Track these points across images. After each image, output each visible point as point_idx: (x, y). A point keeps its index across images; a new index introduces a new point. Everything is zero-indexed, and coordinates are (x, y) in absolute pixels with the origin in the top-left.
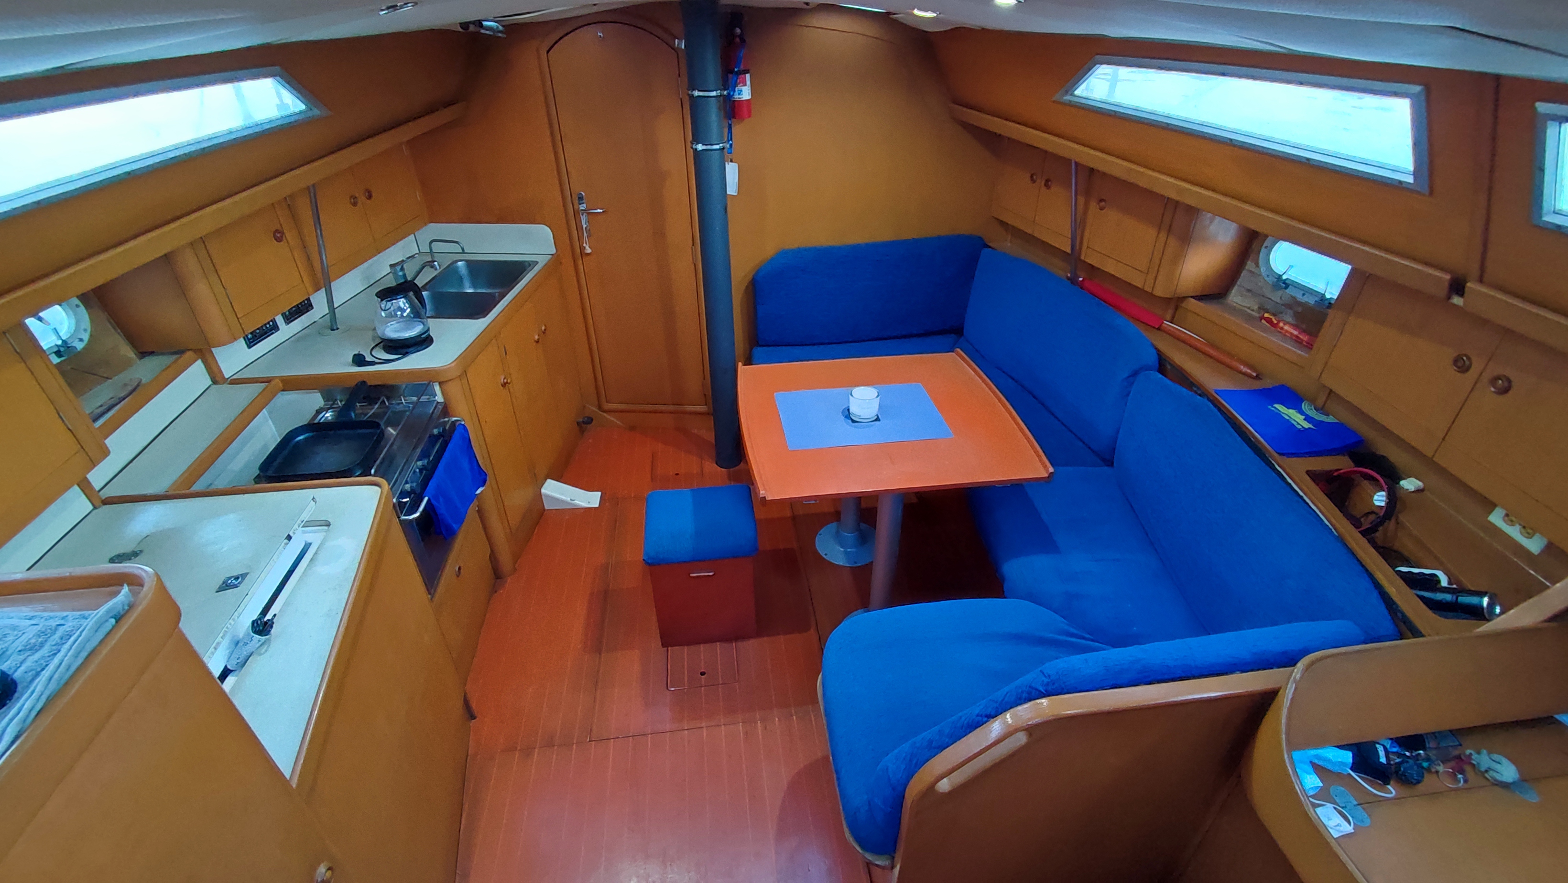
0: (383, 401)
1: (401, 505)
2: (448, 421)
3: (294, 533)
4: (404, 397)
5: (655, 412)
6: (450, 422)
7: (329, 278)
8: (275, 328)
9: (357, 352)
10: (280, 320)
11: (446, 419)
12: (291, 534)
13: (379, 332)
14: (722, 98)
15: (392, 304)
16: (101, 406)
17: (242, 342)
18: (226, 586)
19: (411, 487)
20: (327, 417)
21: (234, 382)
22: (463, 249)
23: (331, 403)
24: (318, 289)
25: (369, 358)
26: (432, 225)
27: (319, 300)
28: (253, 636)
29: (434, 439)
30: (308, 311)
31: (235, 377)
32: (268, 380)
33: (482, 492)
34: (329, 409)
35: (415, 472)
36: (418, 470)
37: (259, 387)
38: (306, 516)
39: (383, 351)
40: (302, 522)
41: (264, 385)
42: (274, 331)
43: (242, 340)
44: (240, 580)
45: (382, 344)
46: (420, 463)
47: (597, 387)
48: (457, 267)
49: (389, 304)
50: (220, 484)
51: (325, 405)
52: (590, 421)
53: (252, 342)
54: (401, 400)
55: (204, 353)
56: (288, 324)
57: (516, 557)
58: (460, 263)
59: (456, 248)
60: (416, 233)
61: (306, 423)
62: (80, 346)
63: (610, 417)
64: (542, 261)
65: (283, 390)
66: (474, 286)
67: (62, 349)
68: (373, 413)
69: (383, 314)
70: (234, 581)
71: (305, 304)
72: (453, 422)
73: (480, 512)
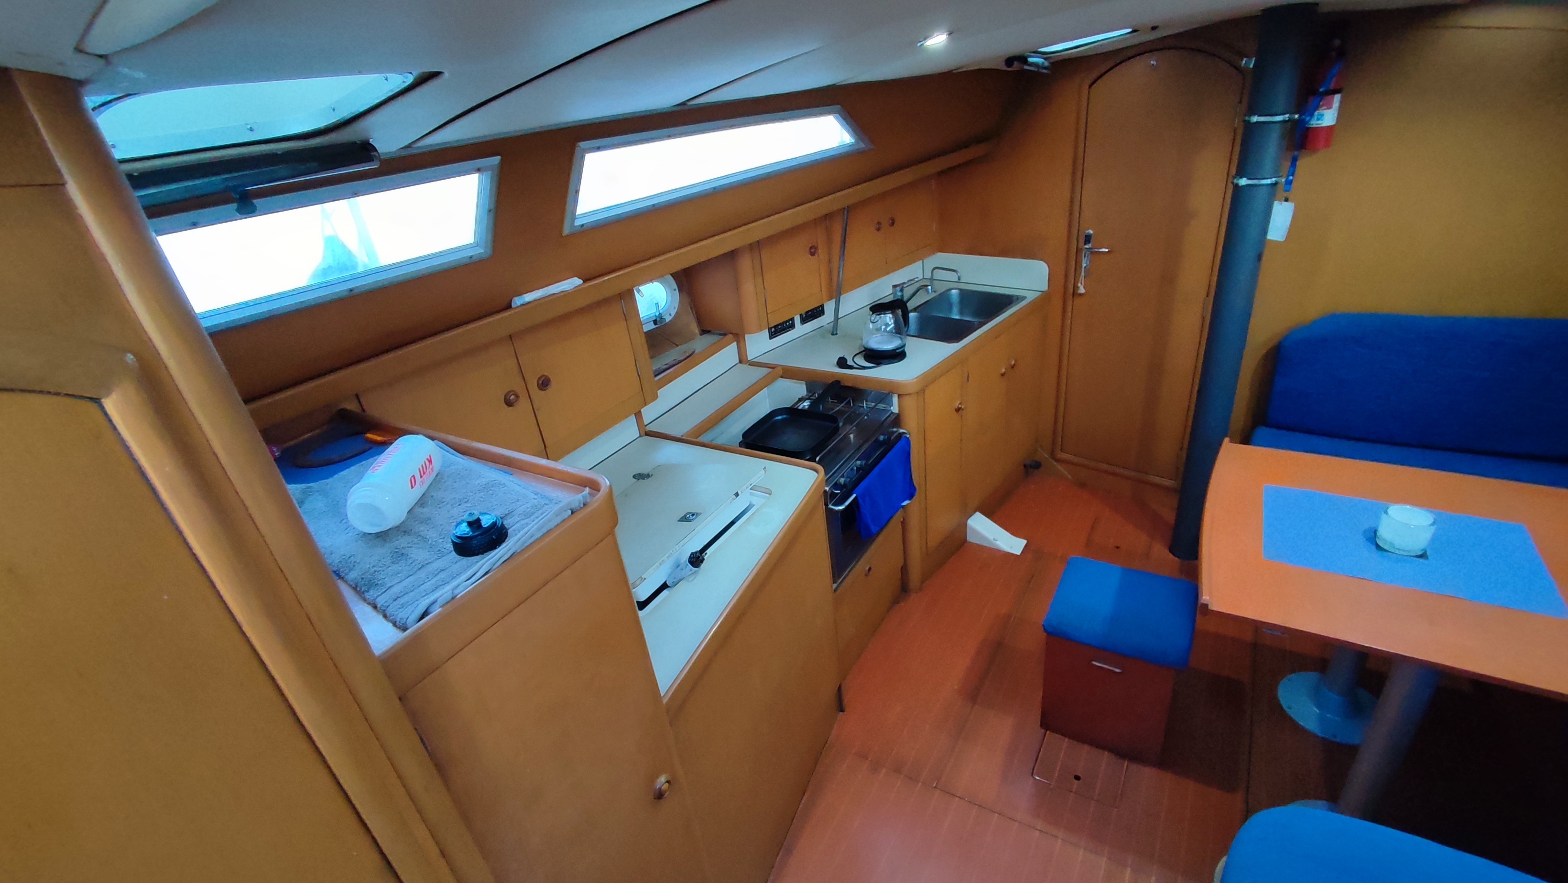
0: (849, 401)
1: (833, 495)
2: (896, 432)
3: (742, 492)
4: (866, 401)
5: (1114, 474)
6: (898, 433)
7: (841, 292)
8: (792, 326)
9: (842, 356)
10: (797, 320)
11: (895, 430)
12: (739, 493)
13: (864, 342)
14: (1289, 123)
15: (880, 318)
16: (666, 364)
17: (766, 333)
18: (685, 519)
19: (845, 481)
20: (805, 406)
21: (753, 364)
22: (959, 279)
23: (810, 394)
24: (830, 299)
25: (850, 363)
26: (939, 254)
27: (829, 307)
28: (688, 565)
29: (878, 444)
30: (820, 316)
31: (754, 360)
32: (773, 367)
33: (908, 504)
34: (807, 399)
35: (852, 469)
36: (855, 468)
37: (765, 371)
38: (754, 481)
39: (863, 358)
40: (751, 485)
41: (771, 370)
42: (791, 329)
43: (767, 331)
44: (694, 517)
45: (864, 353)
46: (859, 462)
47: (1054, 432)
48: (950, 295)
49: (878, 317)
50: (719, 441)
51: (807, 395)
52: (1037, 465)
53: (774, 335)
54: (863, 404)
55: (739, 337)
56: (803, 324)
57: (926, 576)
58: (954, 291)
59: (953, 277)
60: (925, 261)
61: (789, 406)
62: (668, 319)
63: (1059, 467)
64: (1031, 296)
65: (782, 377)
66: (961, 313)
67: (658, 319)
68: (838, 410)
69: (871, 326)
70: (691, 517)
71: (820, 310)
72: (900, 433)
73: (904, 523)
